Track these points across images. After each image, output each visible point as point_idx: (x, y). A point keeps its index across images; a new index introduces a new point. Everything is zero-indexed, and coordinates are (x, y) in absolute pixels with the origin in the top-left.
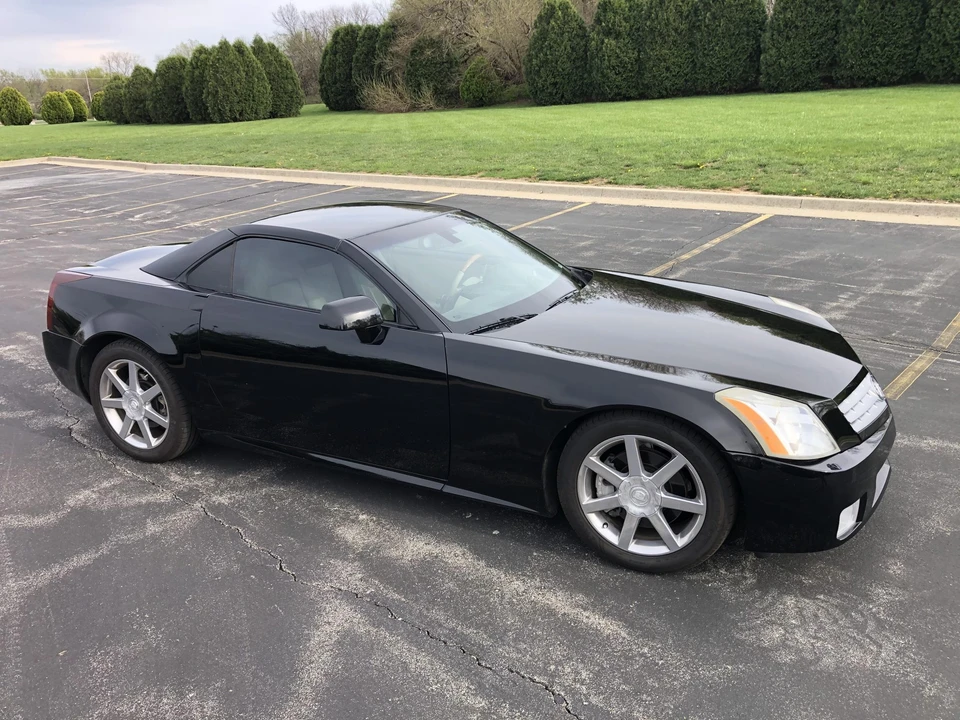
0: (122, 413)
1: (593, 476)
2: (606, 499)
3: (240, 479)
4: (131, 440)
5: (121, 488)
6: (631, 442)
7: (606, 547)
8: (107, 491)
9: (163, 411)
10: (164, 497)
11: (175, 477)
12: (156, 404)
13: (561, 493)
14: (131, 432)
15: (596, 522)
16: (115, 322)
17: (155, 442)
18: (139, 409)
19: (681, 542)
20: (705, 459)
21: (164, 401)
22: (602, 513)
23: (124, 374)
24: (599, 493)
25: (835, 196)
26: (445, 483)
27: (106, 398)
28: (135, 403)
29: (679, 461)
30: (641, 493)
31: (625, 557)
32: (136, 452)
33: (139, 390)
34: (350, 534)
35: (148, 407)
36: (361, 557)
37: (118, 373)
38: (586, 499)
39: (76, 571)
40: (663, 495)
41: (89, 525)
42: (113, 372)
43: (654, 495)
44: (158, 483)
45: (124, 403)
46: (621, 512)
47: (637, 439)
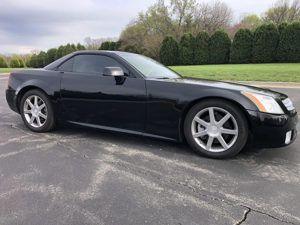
0: (30, 115)
1: (197, 124)
2: (201, 132)
3: (70, 137)
4: (33, 125)
5: (28, 138)
6: (211, 110)
7: (201, 150)
8: (23, 138)
9: (45, 114)
10: (43, 140)
11: (48, 136)
12: (43, 111)
13: (185, 132)
14: (33, 122)
15: (198, 141)
16: (29, 83)
17: (41, 125)
18: (37, 113)
19: (229, 146)
20: (237, 114)
21: (46, 110)
22: (199, 138)
23: (33, 101)
24: (199, 130)
26: (143, 132)
27: (25, 110)
28: (36, 111)
29: (228, 115)
30: (214, 128)
31: (208, 153)
32: (34, 129)
33: (37, 106)
34: (109, 149)
35: (40, 112)
36: (114, 154)
37: (30, 101)
38: (193, 133)
39: (10, 156)
40: (222, 129)
41: (16, 146)
42: (28, 100)
43: (219, 129)
44: (43, 137)
45: (32, 112)
46: (207, 136)
47: (213, 109)
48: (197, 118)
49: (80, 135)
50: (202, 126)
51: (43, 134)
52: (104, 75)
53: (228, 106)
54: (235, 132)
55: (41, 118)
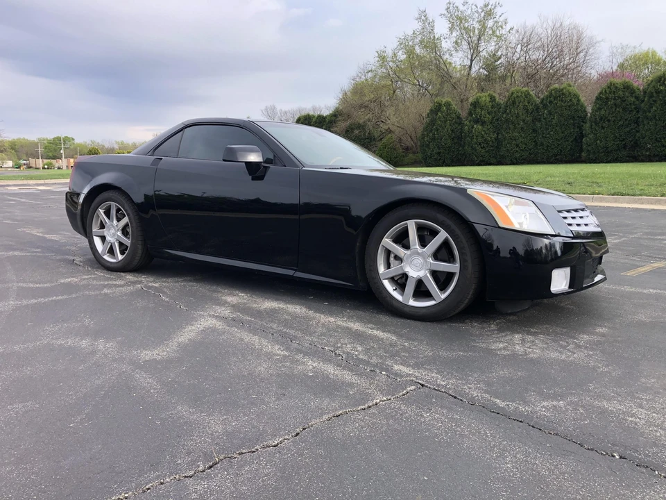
0: (103, 238)
1: (388, 252)
2: (395, 269)
4: (107, 258)
5: (94, 279)
6: (411, 225)
7: (394, 302)
8: (84, 279)
9: (128, 236)
10: (119, 282)
11: (130, 277)
12: (124, 231)
13: (367, 267)
14: (108, 253)
15: (388, 285)
16: (103, 179)
17: (120, 257)
18: (114, 235)
21: (130, 230)
22: (392, 280)
23: (108, 213)
24: (392, 266)
25: (618, 195)
26: (296, 270)
27: (95, 229)
28: (113, 231)
29: (443, 235)
30: (418, 260)
31: (406, 309)
32: (109, 264)
33: (115, 222)
34: (230, 299)
35: (119, 233)
37: (104, 212)
38: (381, 269)
40: (432, 261)
42: (101, 211)
43: (426, 261)
44: (120, 278)
45: (105, 232)
46: (405, 276)
47: (415, 222)
48: (387, 241)
49: (189, 278)
50: (397, 258)
51: (123, 274)
52: (224, 160)
53: (441, 217)
54: (454, 268)
55: (121, 244)
